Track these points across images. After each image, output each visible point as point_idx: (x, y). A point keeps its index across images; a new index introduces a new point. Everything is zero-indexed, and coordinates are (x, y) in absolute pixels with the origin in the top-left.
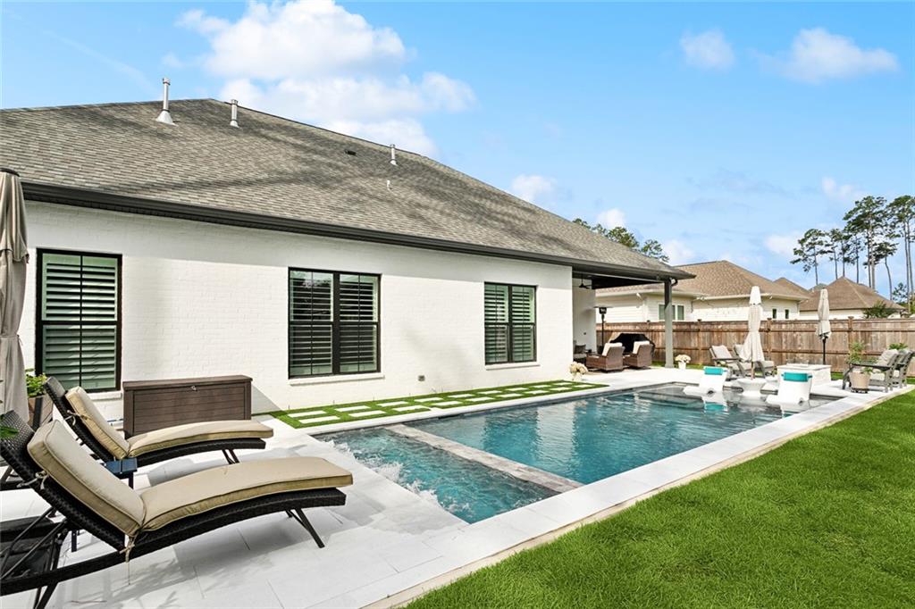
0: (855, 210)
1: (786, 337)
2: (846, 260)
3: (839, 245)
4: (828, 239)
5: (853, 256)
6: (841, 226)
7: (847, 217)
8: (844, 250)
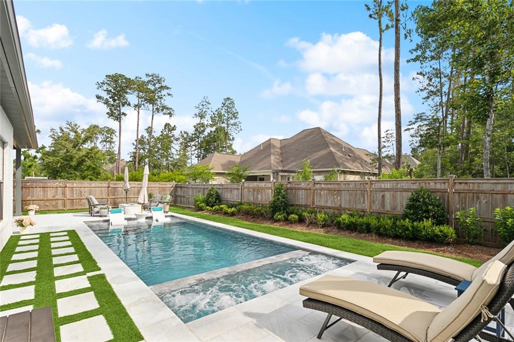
1: (76, 190)
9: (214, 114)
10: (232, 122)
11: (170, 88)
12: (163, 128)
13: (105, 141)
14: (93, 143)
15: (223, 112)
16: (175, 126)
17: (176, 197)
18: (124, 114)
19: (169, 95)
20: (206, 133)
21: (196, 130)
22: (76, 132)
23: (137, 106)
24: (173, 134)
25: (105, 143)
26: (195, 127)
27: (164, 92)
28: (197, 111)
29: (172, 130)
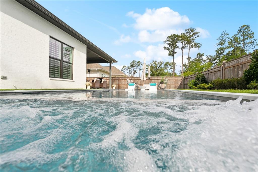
0: (132, 63)
2: (130, 73)
3: (129, 70)
4: (127, 68)
5: (131, 72)
6: (129, 65)
7: (130, 64)
8: (130, 71)
9: (231, 39)
10: (247, 41)
11: (199, 33)
12: (197, 56)
13: (172, 68)
14: (167, 70)
15: (239, 36)
16: (203, 53)
17: (184, 85)
18: (175, 53)
19: (198, 36)
20: (225, 53)
21: (218, 52)
22: (156, 64)
23: (182, 48)
24: (202, 58)
25: (171, 69)
26: (216, 51)
27: (196, 36)
28: (218, 42)
29: (202, 56)
